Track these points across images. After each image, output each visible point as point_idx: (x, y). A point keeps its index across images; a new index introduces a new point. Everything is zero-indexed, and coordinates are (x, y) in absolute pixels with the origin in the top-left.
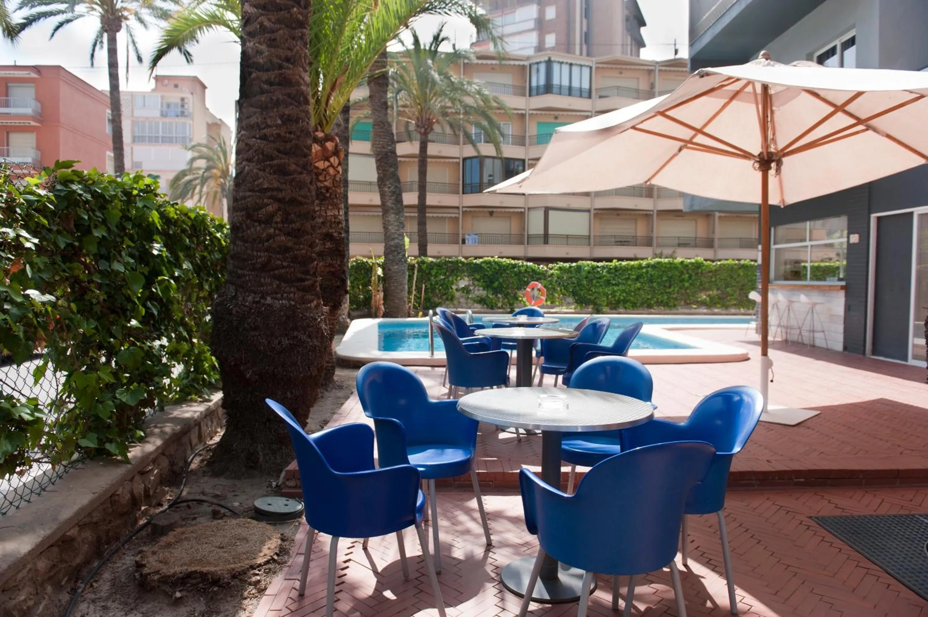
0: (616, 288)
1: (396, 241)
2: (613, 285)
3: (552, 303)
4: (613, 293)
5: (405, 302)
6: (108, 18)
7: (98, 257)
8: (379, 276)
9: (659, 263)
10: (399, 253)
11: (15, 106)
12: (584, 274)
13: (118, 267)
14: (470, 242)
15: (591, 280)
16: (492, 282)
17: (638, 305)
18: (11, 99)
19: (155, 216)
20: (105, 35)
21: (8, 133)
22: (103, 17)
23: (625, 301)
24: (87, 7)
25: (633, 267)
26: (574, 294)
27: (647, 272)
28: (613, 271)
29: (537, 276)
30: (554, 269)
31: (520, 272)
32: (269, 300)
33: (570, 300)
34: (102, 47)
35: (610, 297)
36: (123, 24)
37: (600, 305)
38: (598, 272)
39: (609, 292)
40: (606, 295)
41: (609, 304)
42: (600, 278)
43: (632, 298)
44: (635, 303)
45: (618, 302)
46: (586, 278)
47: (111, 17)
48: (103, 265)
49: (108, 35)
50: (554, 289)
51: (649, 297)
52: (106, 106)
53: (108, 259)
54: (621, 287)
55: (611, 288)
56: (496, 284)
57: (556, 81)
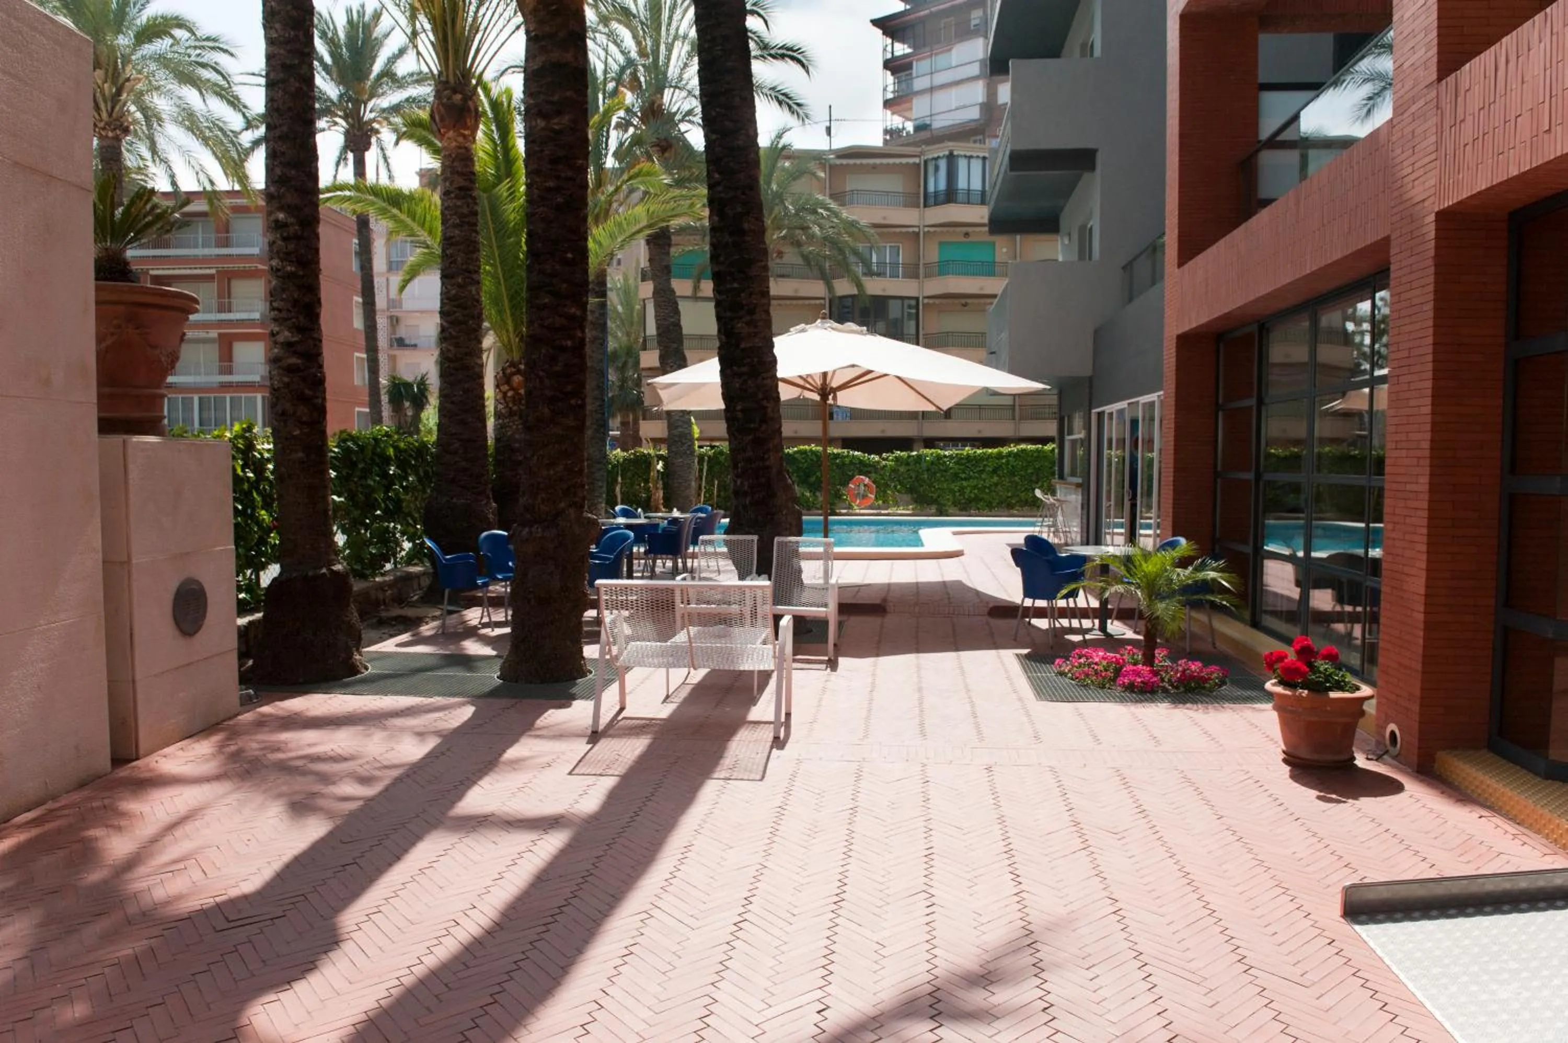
0: (965, 483)
1: (680, 430)
2: (962, 479)
3: (884, 502)
4: (962, 489)
5: (691, 501)
6: (355, 135)
7: (361, 478)
8: (658, 471)
9: (1023, 451)
10: (683, 444)
11: (238, 246)
12: (924, 465)
13: (371, 483)
14: (840, 417)
15: (935, 473)
16: (808, 476)
17: (994, 505)
18: (233, 235)
19: (391, 451)
20: (350, 156)
21: (229, 280)
22: (347, 134)
23: (977, 499)
24: (328, 122)
25: (990, 456)
26: (911, 490)
27: (1008, 463)
28: (964, 461)
29: (866, 469)
30: (888, 459)
31: (844, 464)
32: (455, 500)
33: (907, 497)
34: (346, 164)
35: (957, 494)
36: (373, 140)
37: (945, 505)
38: (945, 462)
39: (956, 489)
40: (952, 492)
41: (955, 504)
42: (945, 471)
43: (985, 496)
44: (990, 502)
45: (970, 501)
46: (928, 470)
47: (358, 133)
48: (363, 482)
49: (355, 157)
50: (887, 486)
51: (1010, 494)
52: (353, 234)
53: (365, 478)
54: (973, 482)
55: (959, 484)
56: (813, 479)
57: (962, 184)
